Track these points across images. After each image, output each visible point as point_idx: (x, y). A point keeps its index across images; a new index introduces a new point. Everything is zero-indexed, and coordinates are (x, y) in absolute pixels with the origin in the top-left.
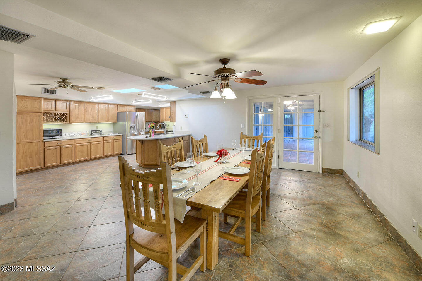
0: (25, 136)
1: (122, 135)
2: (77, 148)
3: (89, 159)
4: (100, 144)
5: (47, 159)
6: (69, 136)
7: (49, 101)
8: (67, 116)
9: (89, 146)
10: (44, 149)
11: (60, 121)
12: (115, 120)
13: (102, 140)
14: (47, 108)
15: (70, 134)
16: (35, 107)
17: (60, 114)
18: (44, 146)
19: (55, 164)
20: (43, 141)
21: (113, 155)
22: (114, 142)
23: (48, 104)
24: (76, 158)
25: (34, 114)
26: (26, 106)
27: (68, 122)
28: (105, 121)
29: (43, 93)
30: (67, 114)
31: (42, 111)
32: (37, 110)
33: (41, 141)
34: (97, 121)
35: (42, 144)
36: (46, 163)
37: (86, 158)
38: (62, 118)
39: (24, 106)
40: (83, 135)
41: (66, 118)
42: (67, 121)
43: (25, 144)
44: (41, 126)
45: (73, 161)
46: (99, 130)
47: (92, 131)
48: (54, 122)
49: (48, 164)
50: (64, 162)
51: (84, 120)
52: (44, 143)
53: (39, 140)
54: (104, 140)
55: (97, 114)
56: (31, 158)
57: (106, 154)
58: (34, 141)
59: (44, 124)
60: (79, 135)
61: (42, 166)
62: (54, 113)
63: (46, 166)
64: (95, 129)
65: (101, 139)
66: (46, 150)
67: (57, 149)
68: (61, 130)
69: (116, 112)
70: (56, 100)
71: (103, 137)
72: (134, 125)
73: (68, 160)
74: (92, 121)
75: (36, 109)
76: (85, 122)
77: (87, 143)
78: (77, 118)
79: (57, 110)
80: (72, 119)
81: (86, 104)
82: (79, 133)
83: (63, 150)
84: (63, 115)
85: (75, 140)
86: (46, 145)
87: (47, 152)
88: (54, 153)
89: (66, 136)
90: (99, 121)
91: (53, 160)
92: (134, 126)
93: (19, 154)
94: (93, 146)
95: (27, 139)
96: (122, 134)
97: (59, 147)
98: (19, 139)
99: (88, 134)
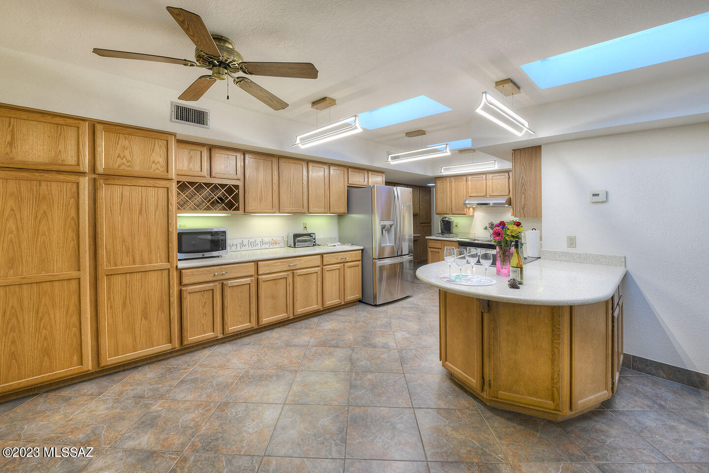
0: (128, 252)
1: (362, 250)
2: (263, 287)
3: (291, 317)
4: (315, 274)
5: (187, 324)
6: (243, 248)
7: (194, 147)
8: (237, 194)
9: (290, 280)
10: (180, 292)
11: (224, 209)
12: (343, 209)
13: (319, 263)
14: (191, 170)
15: (246, 242)
16: (154, 162)
17: (223, 186)
18: (180, 283)
19: (210, 335)
20: (177, 267)
21: (343, 303)
22: (346, 268)
23: (191, 157)
24: (260, 315)
25: (152, 182)
26: (129, 158)
27: (241, 211)
28: (322, 210)
29: (174, 119)
30: (237, 187)
31: (173, 174)
32: (160, 171)
33: (172, 266)
34: (306, 211)
35: (175, 275)
36: (185, 334)
37: (282, 316)
38: (227, 198)
39: (124, 157)
40: (276, 246)
41: (236, 199)
42: (237, 209)
43: (128, 275)
44: (170, 222)
45: (254, 324)
46: (309, 235)
47: (296, 236)
48: (208, 209)
49: (192, 338)
50: (232, 328)
51: (277, 207)
52: (180, 271)
53: (167, 265)
54: (325, 263)
55: (305, 190)
56: (146, 318)
57: (329, 303)
58: (155, 266)
59: (178, 215)
60: (267, 246)
61: (177, 345)
62: (208, 185)
63: (185, 343)
64: (301, 231)
65: (317, 261)
66: (185, 294)
67: (213, 290)
68: (224, 232)
69: (346, 185)
70: (212, 148)
71: (322, 255)
72: (390, 223)
73: (241, 323)
74: (294, 210)
75: (158, 168)
76: (280, 213)
77: (286, 273)
78: (261, 199)
79: (213, 175)
80: (251, 204)
81: (282, 161)
82: (266, 240)
83: (228, 292)
84: (230, 190)
85: (256, 262)
86: (185, 281)
87: (188, 301)
88: (205, 303)
89: (239, 248)
90: (311, 210)
91: (203, 325)
92: (391, 226)
93: (111, 308)
94: (298, 280)
95: (134, 263)
96: (362, 248)
97: (218, 286)
98: (112, 260)
99: (286, 243)
